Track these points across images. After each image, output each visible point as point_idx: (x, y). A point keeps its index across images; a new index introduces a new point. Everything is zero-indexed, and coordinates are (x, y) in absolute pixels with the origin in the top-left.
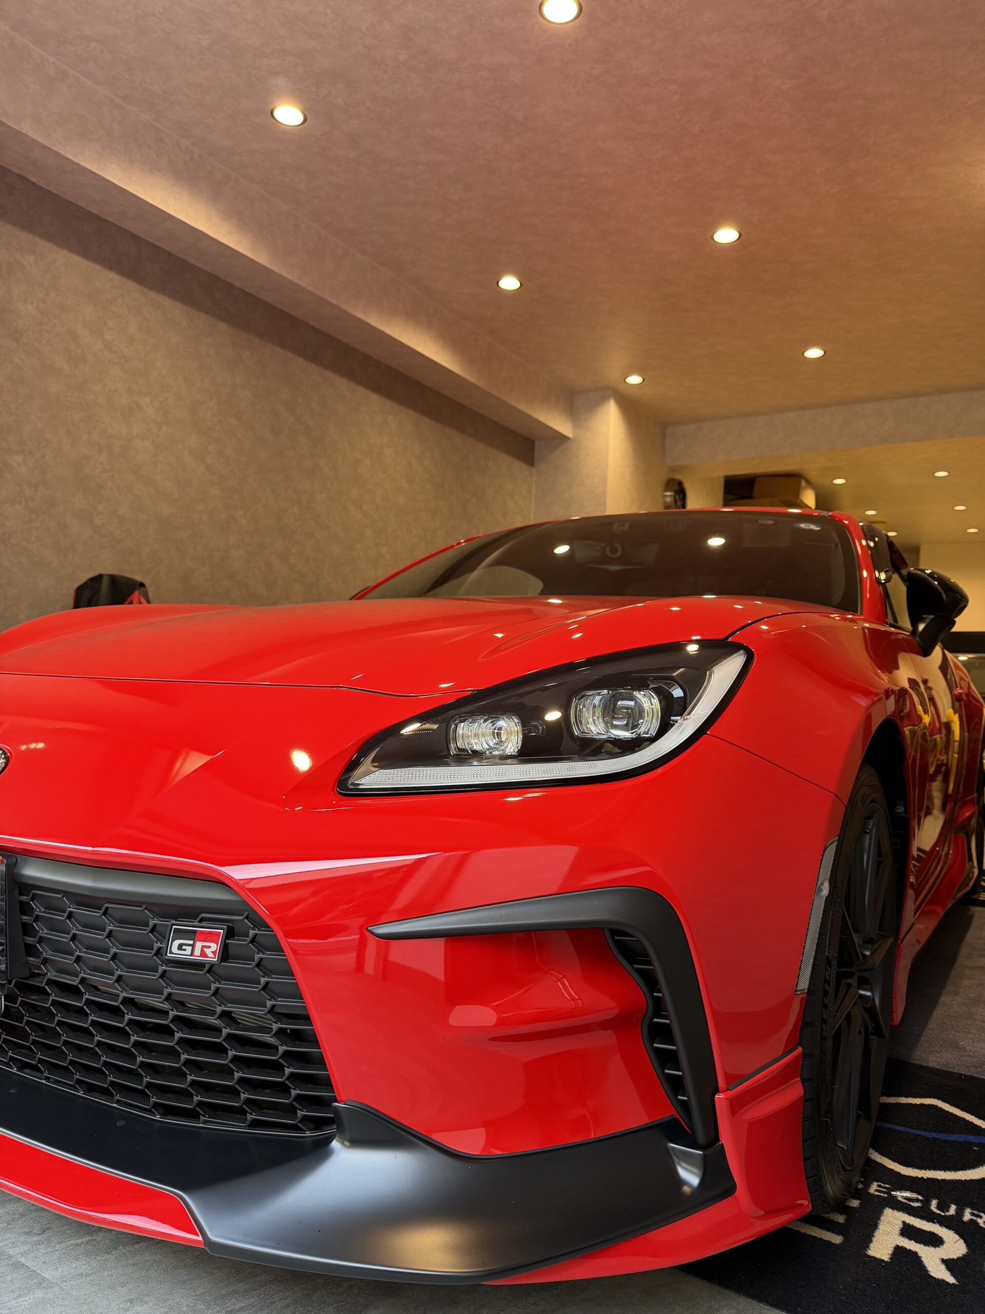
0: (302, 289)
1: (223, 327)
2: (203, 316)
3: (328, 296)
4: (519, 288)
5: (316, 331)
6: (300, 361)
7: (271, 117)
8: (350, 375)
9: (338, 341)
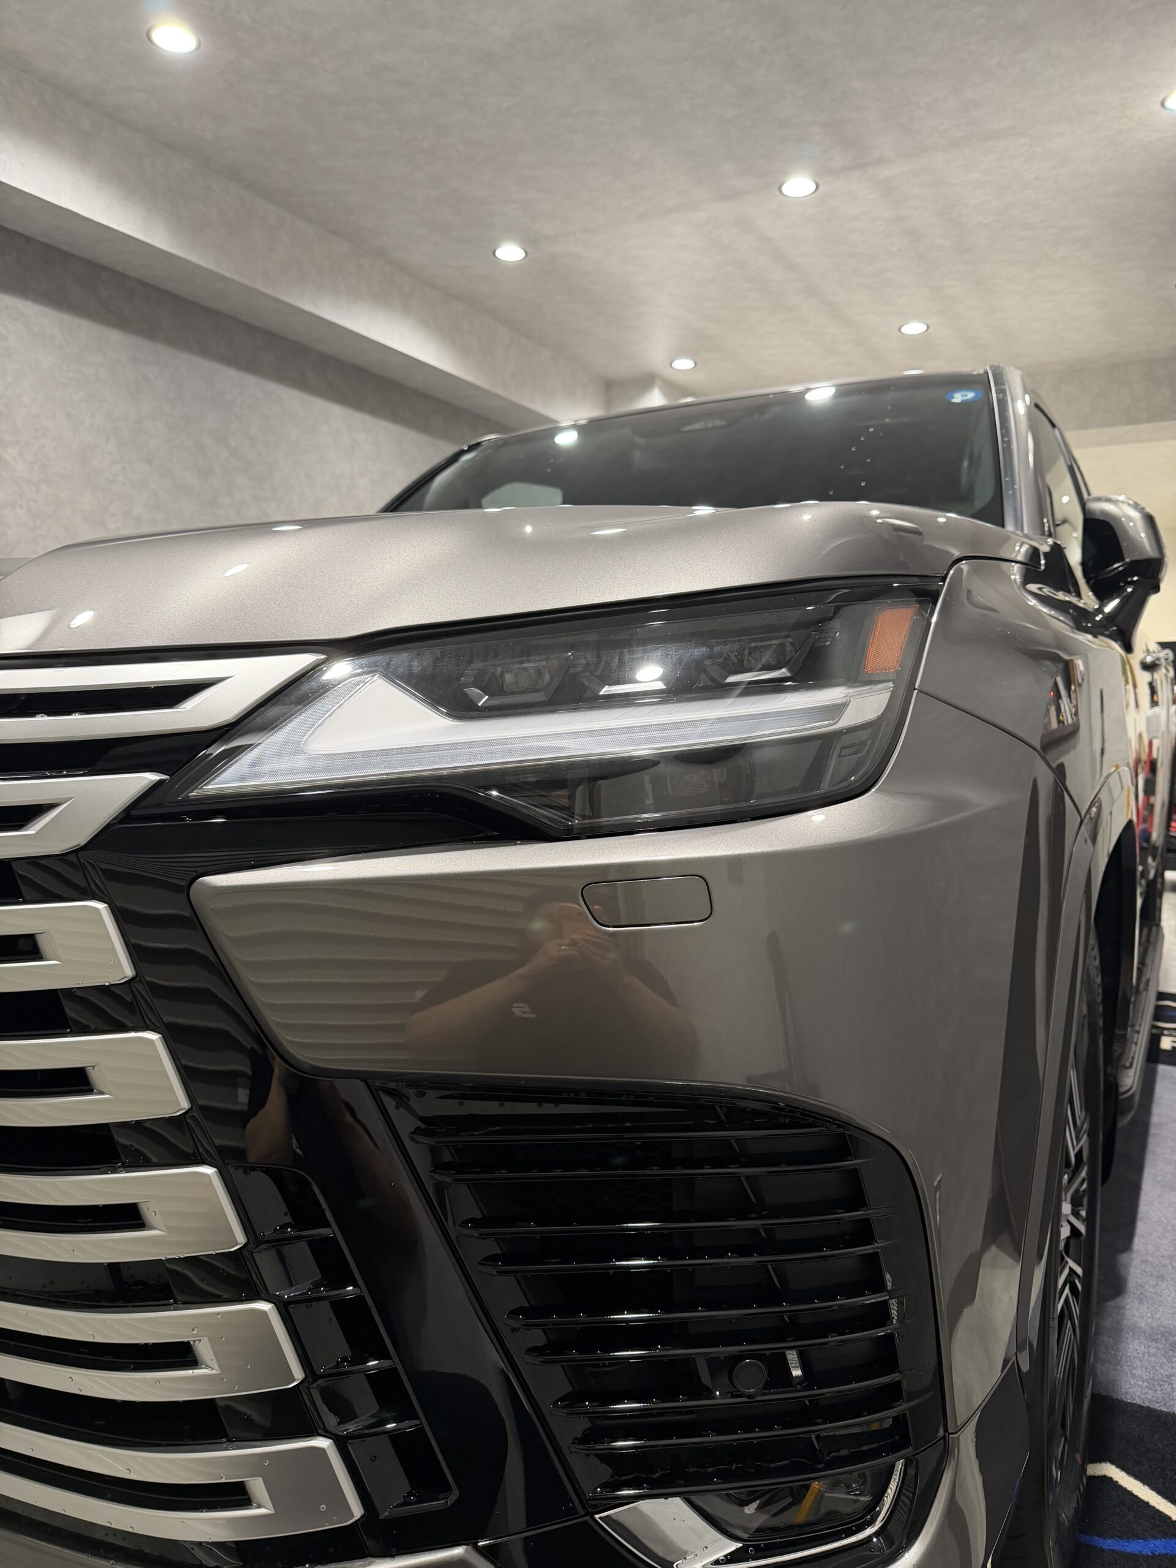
0: (223, 278)
1: (115, 336)
2: (86, 325)
3: (260, 286)
4: (524, 258)
5: (251, 328)
6: (231, 373)
7: (147, 41)
8: (303, 384)
9: (283, 338)
